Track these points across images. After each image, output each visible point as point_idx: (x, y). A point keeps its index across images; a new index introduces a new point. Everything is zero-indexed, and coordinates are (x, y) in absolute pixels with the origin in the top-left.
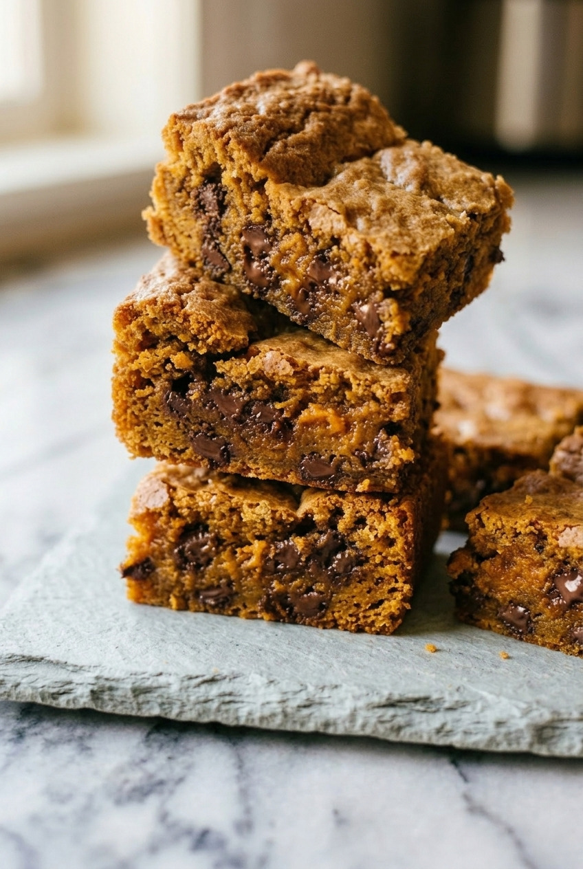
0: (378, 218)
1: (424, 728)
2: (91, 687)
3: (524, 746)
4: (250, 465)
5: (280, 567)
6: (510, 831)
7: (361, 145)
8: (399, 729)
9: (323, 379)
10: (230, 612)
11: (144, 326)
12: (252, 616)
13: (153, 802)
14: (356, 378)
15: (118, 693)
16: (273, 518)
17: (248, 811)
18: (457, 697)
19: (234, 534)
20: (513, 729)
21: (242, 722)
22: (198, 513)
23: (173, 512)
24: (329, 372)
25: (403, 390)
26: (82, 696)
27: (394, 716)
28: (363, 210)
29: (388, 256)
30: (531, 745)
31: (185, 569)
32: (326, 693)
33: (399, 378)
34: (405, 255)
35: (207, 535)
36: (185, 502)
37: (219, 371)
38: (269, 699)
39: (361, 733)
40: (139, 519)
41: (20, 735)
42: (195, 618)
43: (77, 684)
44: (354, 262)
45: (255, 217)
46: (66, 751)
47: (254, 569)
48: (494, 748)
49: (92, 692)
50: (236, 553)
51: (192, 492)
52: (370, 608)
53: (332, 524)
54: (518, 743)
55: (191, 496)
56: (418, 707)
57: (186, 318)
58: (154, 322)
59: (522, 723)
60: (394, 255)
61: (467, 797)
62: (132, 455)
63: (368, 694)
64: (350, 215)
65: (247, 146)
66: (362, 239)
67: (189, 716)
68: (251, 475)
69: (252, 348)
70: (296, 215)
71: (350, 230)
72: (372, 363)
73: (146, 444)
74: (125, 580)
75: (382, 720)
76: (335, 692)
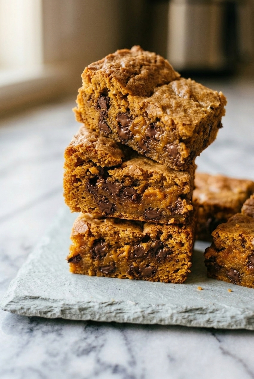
0: (176, 109)
1: (201, 321)
2: (61, 309)
3: (243, 326)
4: (123, 214)
5: (136, 256)
6: (241, 361)
7: (163, 79)
8: (191, 321)
9: (154, 176)
10: (114, 276)
11: (78, 156)
12: (124, 277)
13: (93, 355)
14: (168, 176)
15: (72, 311)
16: (133, 236)
17: (133, 357)
18: (214, 307)
19: (116, 243)
20: (238, 319)
21: (125, 321)
22: (101, 234)
23: (90, 234)
24: (157, 173)
25: (188, 181)
26: (57, 312)
27: (189, 316)
28: (169, 106)
29: (181, 125)
30: (246, 325)
31: (95, 258)
32: (160, 307)
33: (186, 176)
34: (188, 124)
35: (104, 244)
36: (95, 229)
37: (110, 174)
38: (136, 311)
39: (175, 324)
40: (75, 237)
41: (31, 330)
42: (100, 279)
43: (55, 307)
44: (166, 128)
45: (123, 110)
46: (52, 336)
47: (125, 257)
48: (230, 328)
49: (62, 311)
50: (117, 251)
51: (98, 225)
52: (174, 273)
53: (158, 237)
54: (240, 325)
55: (98, 227)
56: (198, 312)
57: (96, 152)
58: (82, 154)
59: (242, 317)
60: (184, 125)
61: (221, 348)
62: (72, 211)
63: (177, 307)
64: (164, 108)
65: (119, 80)
66: (170, 118)
67: (103, 319)
68: (123, 218)
69: (124, 164)
70: (141, 109)
71: (165, 114)
72: (173, 170)
73: (78, 206)
74: (69, 263)
75: (184, 317)
76: (164, 307)
